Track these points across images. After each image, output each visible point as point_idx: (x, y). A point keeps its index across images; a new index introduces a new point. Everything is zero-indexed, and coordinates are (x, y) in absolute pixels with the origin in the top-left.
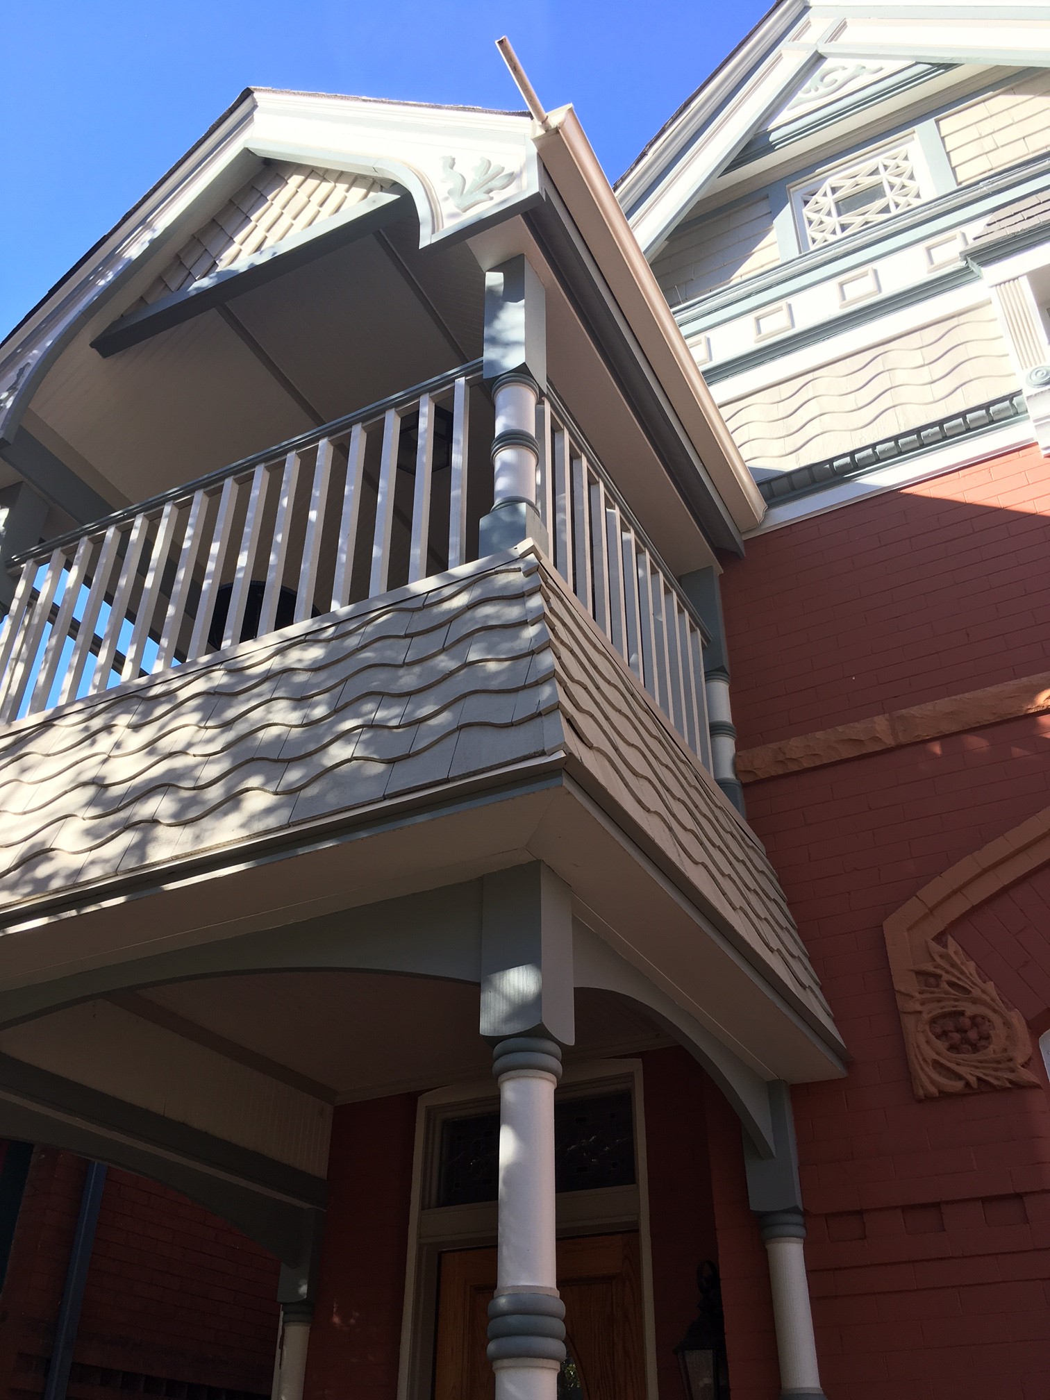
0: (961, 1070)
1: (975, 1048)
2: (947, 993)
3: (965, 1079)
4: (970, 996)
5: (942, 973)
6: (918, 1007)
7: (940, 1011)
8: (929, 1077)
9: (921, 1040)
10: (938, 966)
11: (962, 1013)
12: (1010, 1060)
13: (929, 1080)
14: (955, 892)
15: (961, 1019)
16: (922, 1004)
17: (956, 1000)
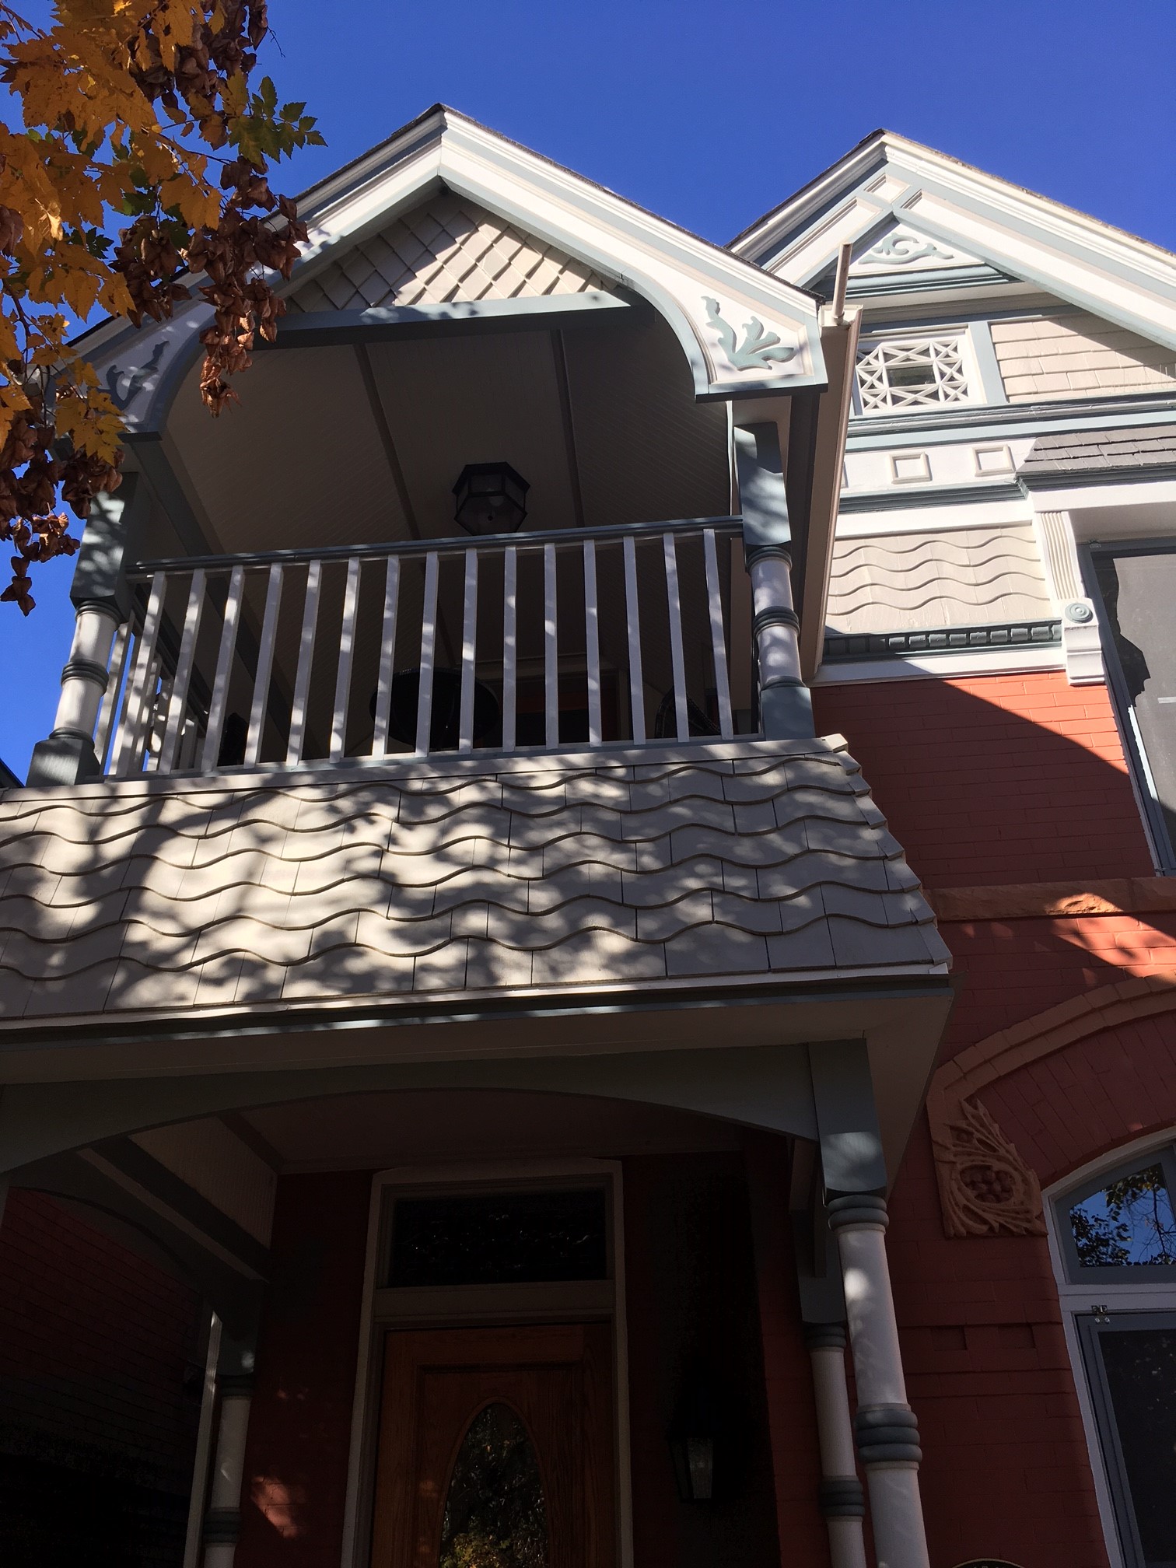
0: (986, 1216)
1: (999, 1200)
2: (977, 1149)
3: (990, 1224)
4: (995, 1154)
5: (974, 1131)
6: (952, 1158)
7: (970, 1164)
8: (959, 1217)
9: (955, 1187)
10: (970, 1124)
11: (989, 1168)
12: (1028, 1212)
13: (960, 1222)
14: (985, 1062)
15: (988, 1173)
16: (955, 1155)
17: (984, 1156)
